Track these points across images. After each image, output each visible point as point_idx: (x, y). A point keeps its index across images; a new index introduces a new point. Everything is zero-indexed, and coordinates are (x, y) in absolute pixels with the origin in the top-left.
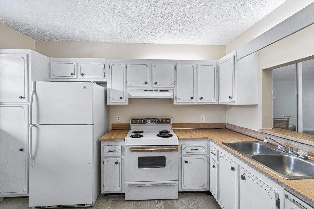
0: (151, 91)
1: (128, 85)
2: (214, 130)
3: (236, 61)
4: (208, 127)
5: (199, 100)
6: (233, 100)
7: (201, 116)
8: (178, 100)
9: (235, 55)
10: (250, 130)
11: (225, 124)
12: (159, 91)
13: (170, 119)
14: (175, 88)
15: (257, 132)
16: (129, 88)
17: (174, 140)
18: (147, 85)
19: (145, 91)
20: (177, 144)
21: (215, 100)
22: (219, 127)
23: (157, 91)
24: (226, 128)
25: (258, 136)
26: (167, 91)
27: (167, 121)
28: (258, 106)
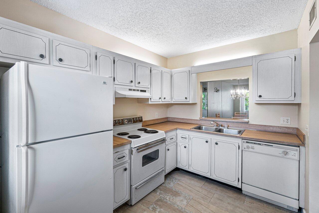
0: (134, 90)
1: (116, 82)
2: (162, 123)
3: (190, 74)
4: (160, 122)
5: (163, 100)
6: (188, 100)
7: (156, 113)
8: (152, 100)
9: (190, 70)
10: (192, 120)
11: (167, 118)
12: (140, 91)
13: (141, 117)
14: (150, 88)
15: (197, 120)
16: (116, 86)
17: (161, 134)
18: (133, 84)
19: (130, 90)
20: (165, 136)
21: (170, 100)
22: (165, 121)
23: (138, 90)
24: (168, 121)
25: (198, 122)
26: (145, 91)
27: (139, 120)
28: (197, 104)
